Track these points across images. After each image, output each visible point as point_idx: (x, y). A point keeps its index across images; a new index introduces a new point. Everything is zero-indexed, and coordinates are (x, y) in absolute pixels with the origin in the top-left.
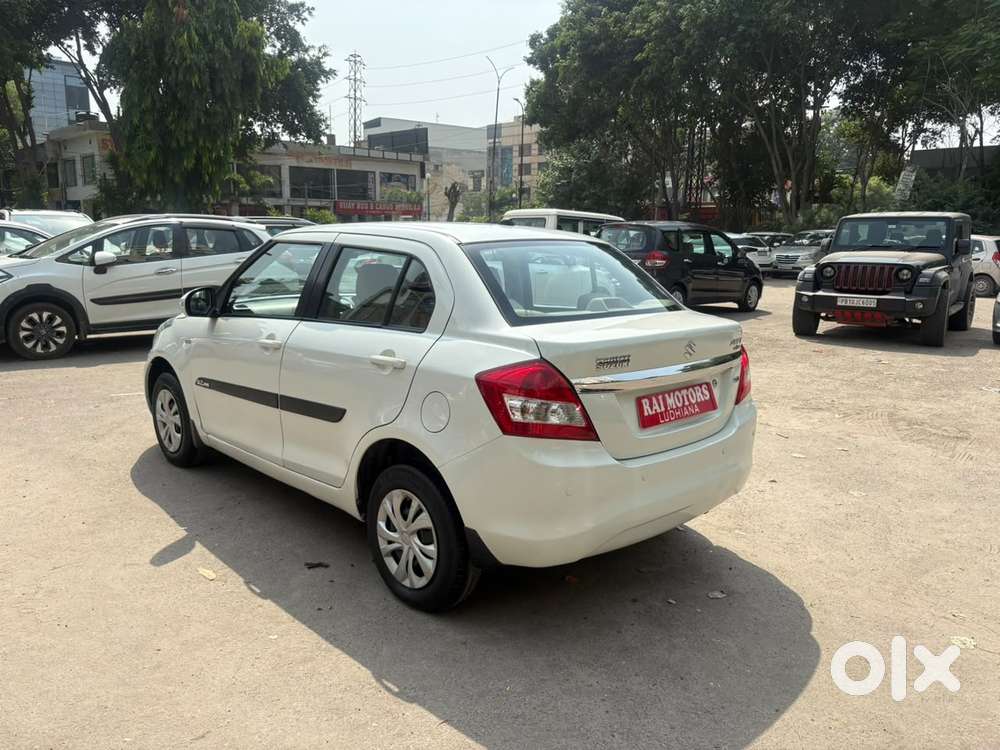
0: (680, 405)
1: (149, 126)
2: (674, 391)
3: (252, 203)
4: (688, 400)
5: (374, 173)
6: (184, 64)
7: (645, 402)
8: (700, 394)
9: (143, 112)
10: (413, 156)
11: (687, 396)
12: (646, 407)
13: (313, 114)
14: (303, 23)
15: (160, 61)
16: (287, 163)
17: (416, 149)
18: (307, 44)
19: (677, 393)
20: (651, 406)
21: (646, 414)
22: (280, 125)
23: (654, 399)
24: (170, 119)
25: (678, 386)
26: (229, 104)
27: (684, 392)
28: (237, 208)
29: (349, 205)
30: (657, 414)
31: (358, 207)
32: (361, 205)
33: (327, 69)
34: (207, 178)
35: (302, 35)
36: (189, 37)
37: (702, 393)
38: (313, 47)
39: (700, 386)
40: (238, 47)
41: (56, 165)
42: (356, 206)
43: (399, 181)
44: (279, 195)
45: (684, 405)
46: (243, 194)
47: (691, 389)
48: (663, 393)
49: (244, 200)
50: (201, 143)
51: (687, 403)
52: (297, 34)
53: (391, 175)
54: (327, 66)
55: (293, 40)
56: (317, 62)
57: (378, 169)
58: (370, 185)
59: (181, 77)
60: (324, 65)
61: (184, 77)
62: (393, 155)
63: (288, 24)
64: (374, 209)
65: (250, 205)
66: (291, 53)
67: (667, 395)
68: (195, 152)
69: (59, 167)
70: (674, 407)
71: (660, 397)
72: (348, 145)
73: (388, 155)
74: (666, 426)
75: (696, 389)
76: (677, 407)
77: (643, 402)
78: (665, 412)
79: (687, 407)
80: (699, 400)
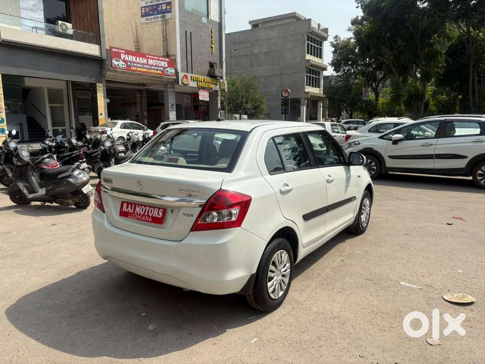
0: (142, 213)
2: (142, 206)
4: (148, 213)
7: (125, 205)
8: (156, 213)
11: (148, 211)
12: (125, 207)
19: (143, 207)
20: (127, 207)
21: (123, 210)
23: (130, 205)
25: (145, 204)
27: (147, 208)
30: (128, 212)
37: (158, 213)
39: (154, 208)
45: (144, 214)
47: (152, 208)
48: (135, 205)
51: (146, 214)
67: (137, 206)
70: (139, 213)
71: (133, 205)
74: (131, 220)
75: (155, 209)
76: (140, 214)
77: (124, 204)
78: (133, 213)
79: (145, 216)
80: (154, 216)
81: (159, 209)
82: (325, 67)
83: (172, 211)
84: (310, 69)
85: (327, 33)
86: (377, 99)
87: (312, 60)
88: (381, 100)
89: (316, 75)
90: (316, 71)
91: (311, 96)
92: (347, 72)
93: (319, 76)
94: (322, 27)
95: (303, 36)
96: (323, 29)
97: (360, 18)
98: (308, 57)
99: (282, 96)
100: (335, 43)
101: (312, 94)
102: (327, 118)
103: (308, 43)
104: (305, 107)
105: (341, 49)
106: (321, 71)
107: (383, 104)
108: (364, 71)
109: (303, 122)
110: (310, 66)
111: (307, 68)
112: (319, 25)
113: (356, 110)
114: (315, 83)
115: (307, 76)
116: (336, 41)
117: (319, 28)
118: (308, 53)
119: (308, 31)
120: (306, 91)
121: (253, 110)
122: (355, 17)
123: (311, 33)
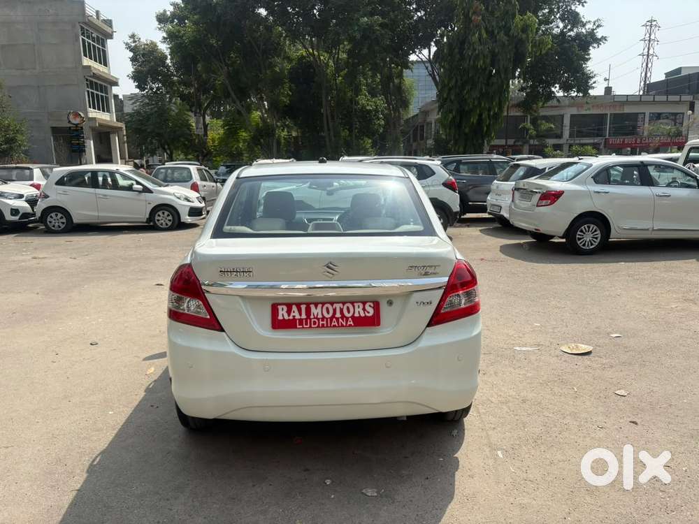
0: (328, 316)
1: (453, 97)
2: (323, 304)
3: (537, 143)
4: (342, 313)
5: (644, 113)
6: (474, 54)
7: (282, 309)
8: (360, 310)
9: (450, 89)
10: (682, 97)
11: (341, 310)
12: (282, 312)
13: (584, 74)
14: (583, 6)
15: (461, 53)
16: (568, 113)
17: (687, 91)
18: (584, 21)
19: (327, 305)
20: (289, 312)
21: (280, 317)
22: (557, 86)
23: (295, 307)
24: (465, 92)
25: (330, 300)
26: (503, 76)
27: (338, 306)
28: (528, 147)
29: (618, 140)
30: (294, 319)
31: (626, 142)
32: (628, 140)
33: (599, 37)
34: (485, 128)
35: (581, 15)
36: (480, 34)
37: (364, 309)
38: (589, 22)
39: (352, 303)
40: (513, 34)
41: (423, 126)
42: (624, 142)
43: (667, 118)
44: (560, 136)
45: (333, 317)
46: (531, 137)
47: (349, 305)
48: (308, 304)
49: (532, 142)
50: (483, 105)
51: (338, 315)
52: (578, 14)
53: (659, 114)
54: (599, 35)
55: (574, 19)
56: (592, 34)
57: (648, 110)
58: (639, 123)
59: (472, 62)
60: (597, 34)
61: (474, 62)
62: (664, 98)
63: (571, 9)
64: (641, 143)
65: (536, 145)
66: (571, 30)
67: (312, 307)
68: (478, 111)
69: (425, 127)
70: (320, 316)
71: (303, 307)
72: (637, 94)
73: (658, 98)
74: (304, 332)
75: (356, 305)
76: (323, 318)
77: (280, 308)
78: (306, 320)
79: (337, 319)
80: (357, 315)
81: (364, 303)
82: (115, 80)
83: (390, 303)
84: (91, 82)
85: (111, 27)
86: (206, 134)
87: (95, 68)
88: (211, 134)
89: (102, 92)
90: (101, 85)
91: (101, 125)
92: (155, 93)
93: (107, 93)
94: (102, 17)
95: (74, 26)
96: (104, 20)
97: (168, 13)
98: (86, 62)
99: (69, 122)
100: (133, 45)
101: (101, 122)
102: (127, 160)
103: (82, 39)
104: (92, 142)
105: (143, 55)
106: (109, 86)
107: (213, 140)
108: (183, 91)
109: (92, 164)
110: (90, 77)
111: (87, 80)
112: (97, 13)
113: (177, 148)
114: (102, 105)
115: (88, 92)
116: (135, 42)
117: (98, 18)
118: (85, 56)
119: (81, 19)
120: (90, 116)
121: (6, 144)
122: (162, 11)
123: (85, 23)
